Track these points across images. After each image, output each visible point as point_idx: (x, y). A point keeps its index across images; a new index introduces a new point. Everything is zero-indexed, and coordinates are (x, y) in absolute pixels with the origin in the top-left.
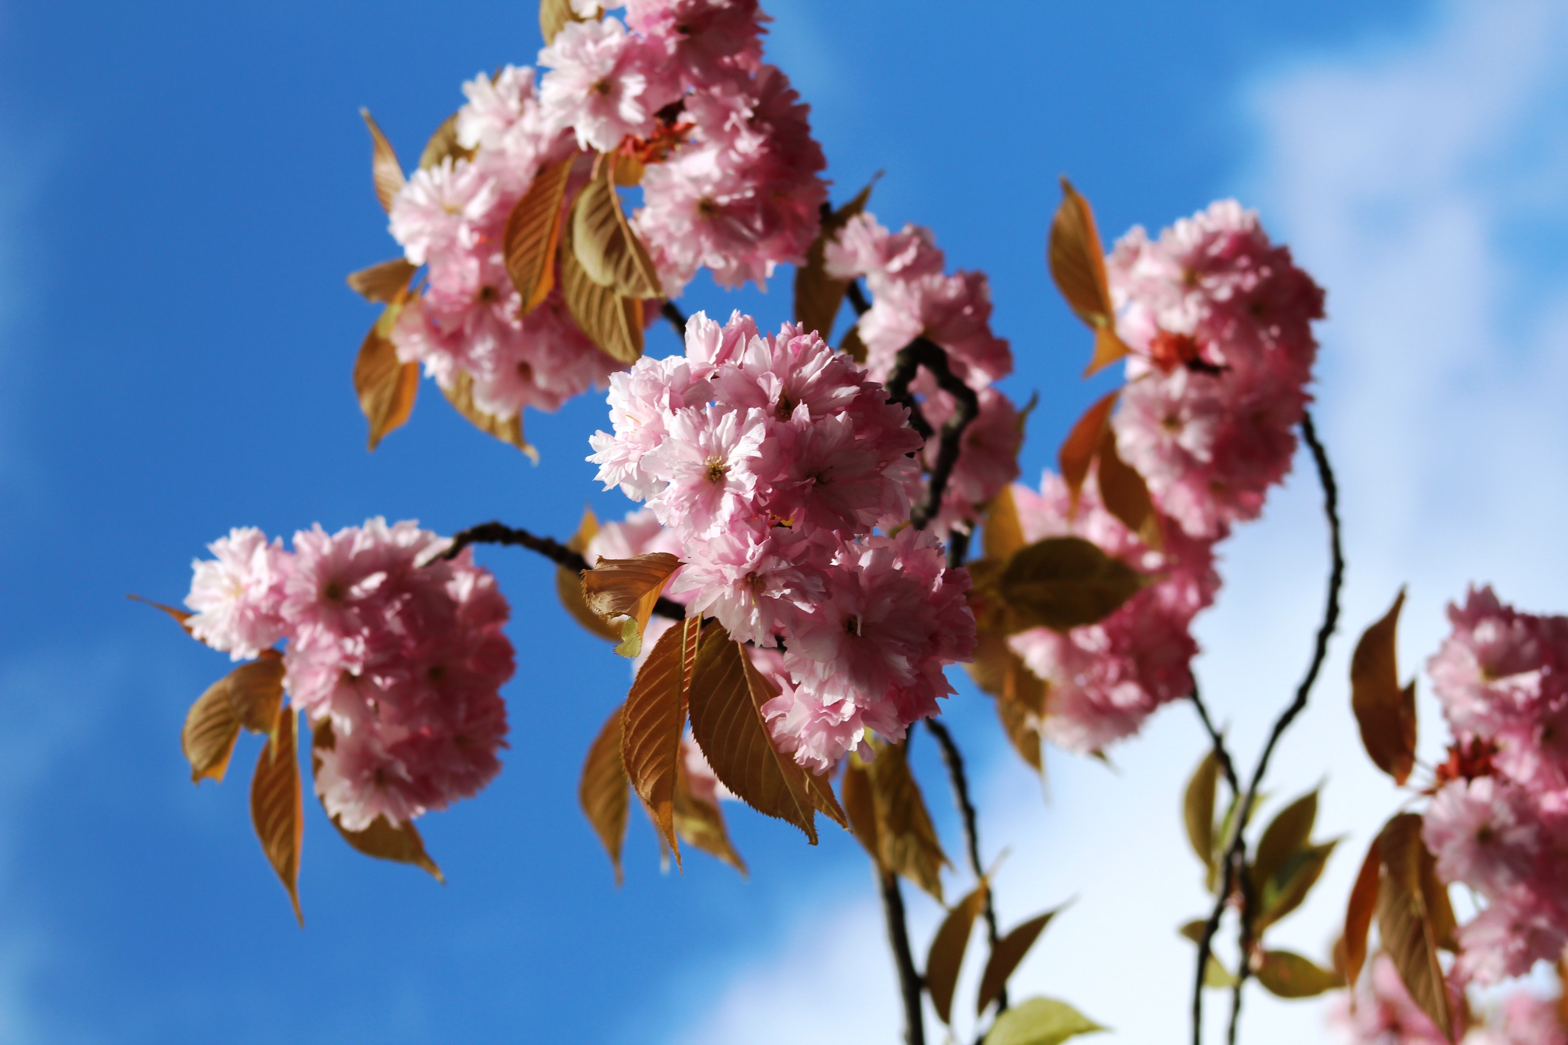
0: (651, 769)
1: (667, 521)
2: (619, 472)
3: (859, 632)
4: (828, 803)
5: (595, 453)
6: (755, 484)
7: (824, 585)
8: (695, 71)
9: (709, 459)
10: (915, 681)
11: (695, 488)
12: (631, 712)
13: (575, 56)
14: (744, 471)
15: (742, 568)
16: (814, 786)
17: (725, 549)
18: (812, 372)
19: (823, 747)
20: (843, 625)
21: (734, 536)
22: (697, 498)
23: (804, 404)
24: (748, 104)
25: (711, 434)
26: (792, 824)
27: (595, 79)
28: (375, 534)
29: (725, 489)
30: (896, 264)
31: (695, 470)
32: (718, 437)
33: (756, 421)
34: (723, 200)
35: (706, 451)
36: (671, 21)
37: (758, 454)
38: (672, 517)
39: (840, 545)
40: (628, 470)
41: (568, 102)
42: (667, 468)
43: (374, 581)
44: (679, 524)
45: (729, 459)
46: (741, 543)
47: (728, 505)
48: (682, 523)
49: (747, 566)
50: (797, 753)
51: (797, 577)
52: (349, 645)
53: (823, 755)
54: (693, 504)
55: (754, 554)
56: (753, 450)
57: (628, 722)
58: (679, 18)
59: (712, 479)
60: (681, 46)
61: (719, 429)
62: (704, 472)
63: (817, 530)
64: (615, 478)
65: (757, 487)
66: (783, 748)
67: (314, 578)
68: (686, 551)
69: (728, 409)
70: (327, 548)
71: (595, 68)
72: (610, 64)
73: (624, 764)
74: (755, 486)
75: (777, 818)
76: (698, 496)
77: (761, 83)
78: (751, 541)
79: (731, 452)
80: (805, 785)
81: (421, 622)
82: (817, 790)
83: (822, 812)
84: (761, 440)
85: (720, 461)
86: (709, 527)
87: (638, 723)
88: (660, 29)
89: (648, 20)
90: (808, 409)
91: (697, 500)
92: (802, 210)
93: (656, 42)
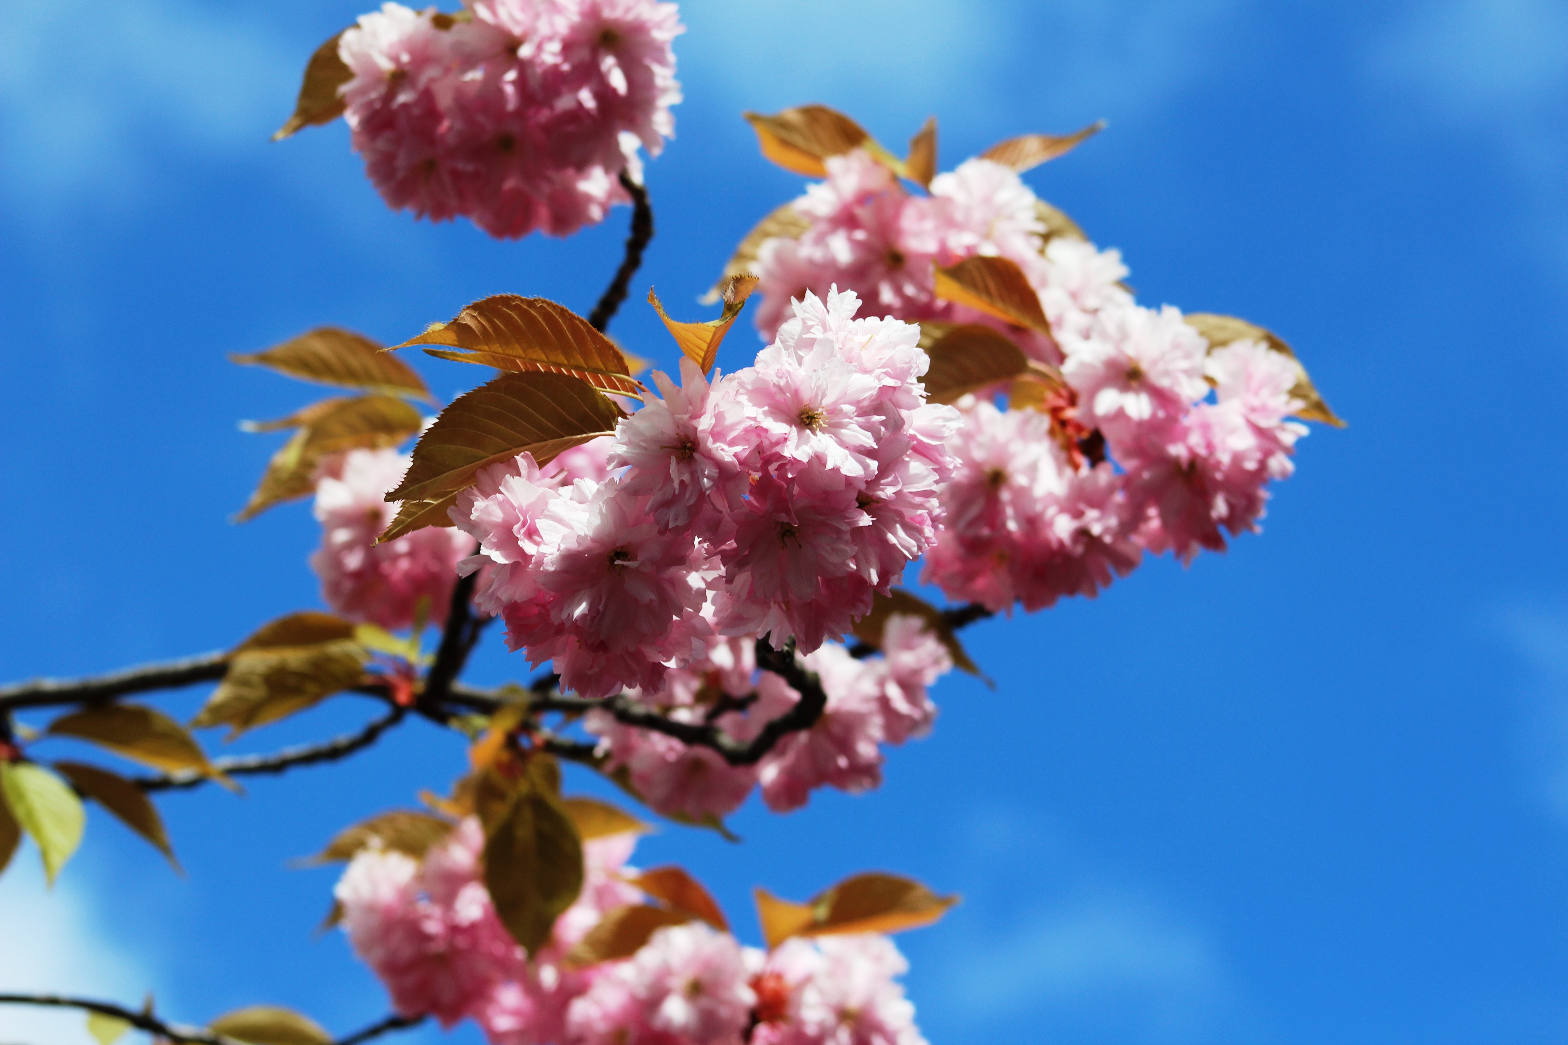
0: (486, 325)
1: (762, 361)
2: (813, 318)
3: (617, 562)
4: (406, 522)
5: (839, 293)
6: (799, 459)
7: (677, 527)
8: (1146, 475)
9: (824, 413)
10: (556, 622)
11: (796, 393)
12: (545, 308)
13: (1176, 346)
14: (813, 448)
15: (709, 437)
16: (431, 507)
17: (729, 421)
18: (898, 537)
19: (485, 518)
20: (622, 547)
21: (741, 431)
22: (788, 394)
23: (872, 521)
24: (1106, 530)
25: (851, 419)
26: (405, 474)
27: (1144, 366)
28: (664, 90)
29: (794, 428)
30: (894, 692)
31: (817, 394)
32: (847, 426)
33: (866, 467)
34: (1005, 495)
35: (834, 411)
36: (1202, 451)
37: (829, 466)
38: (766, 367)
39: (715, 549)
40: (813, 328)
41: (1124, 335)
42: (824, 365)
43: (618, 81)
44: (758, 373)
45: (823, 435)
46: (733, 437)
47: (777, 428)
48: (760, 375)
49: (710, 444)
50: (476, 489)
51: (690, 497)
52: (555, 47)
53: (478, 517)
54: (781, 389)
55: (722, 450)
56: (835, 461)
57: (537, 304)
58: (1205, 460)
59: (803, 414)
60: (1174, 463)
61: (855, 427)
62: (812, 406)
63: (735, 524)
64: (808, 313)
65: (795, 462)
66: (481, 476)
67: (630, 17)
68: (729, 377)
69: (878, 440)
70: (660, 35)
71: (1161, 366)
72: (1164, 383)
73: (494, 295)
74: (795, 459)
75: (412, 459)
76: (790, 396)
77: (1124, 548)
78: (738, 449)
79: (831, 437)
80: (429, 499)
81: (570, 128)
82: (423, 512)
83: (397, 516)
84: (844, 471)
85: (821, 425)
86: (754, 405)
87: (534, 315)
88: (1195, 440)
89: (1206, 428)
90: (867, 525)
91: (786, 395)
92: (981, 583)
93: (1182, 435)
